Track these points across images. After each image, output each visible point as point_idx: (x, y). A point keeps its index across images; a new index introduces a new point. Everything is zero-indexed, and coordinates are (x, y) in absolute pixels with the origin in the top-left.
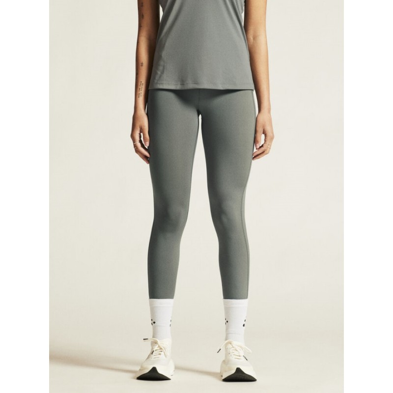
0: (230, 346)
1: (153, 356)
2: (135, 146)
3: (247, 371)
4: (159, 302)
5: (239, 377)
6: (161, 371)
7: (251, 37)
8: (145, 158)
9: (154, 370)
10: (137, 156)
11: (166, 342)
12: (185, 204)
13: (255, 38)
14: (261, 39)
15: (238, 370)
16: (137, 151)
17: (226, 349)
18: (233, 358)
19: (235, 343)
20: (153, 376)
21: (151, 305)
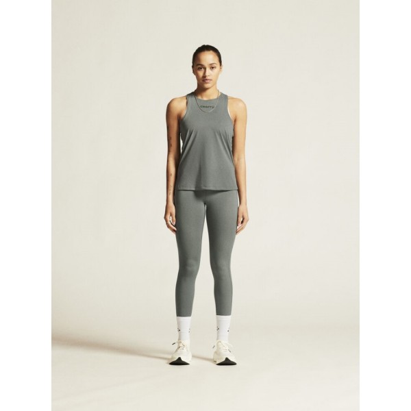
0: (220, 343)
1: (179, 350)
2: (167, 224)
3: (232, 359)
4: (183, 319)
5: (227, 362)
6: (183, 359)
7: (236, 159)
8: (174, 231)
9: (180, 359)
10: (169, 230)
11: (186, 341)
12: (197, 259)
13: (238, 160)
14: (242, 160)
15: (227, 359)
16: (168, 226)
17: (217, 345)
18: (222, 351)
19: (223, 342)
20: (179, 362)
21: (178, 320)
